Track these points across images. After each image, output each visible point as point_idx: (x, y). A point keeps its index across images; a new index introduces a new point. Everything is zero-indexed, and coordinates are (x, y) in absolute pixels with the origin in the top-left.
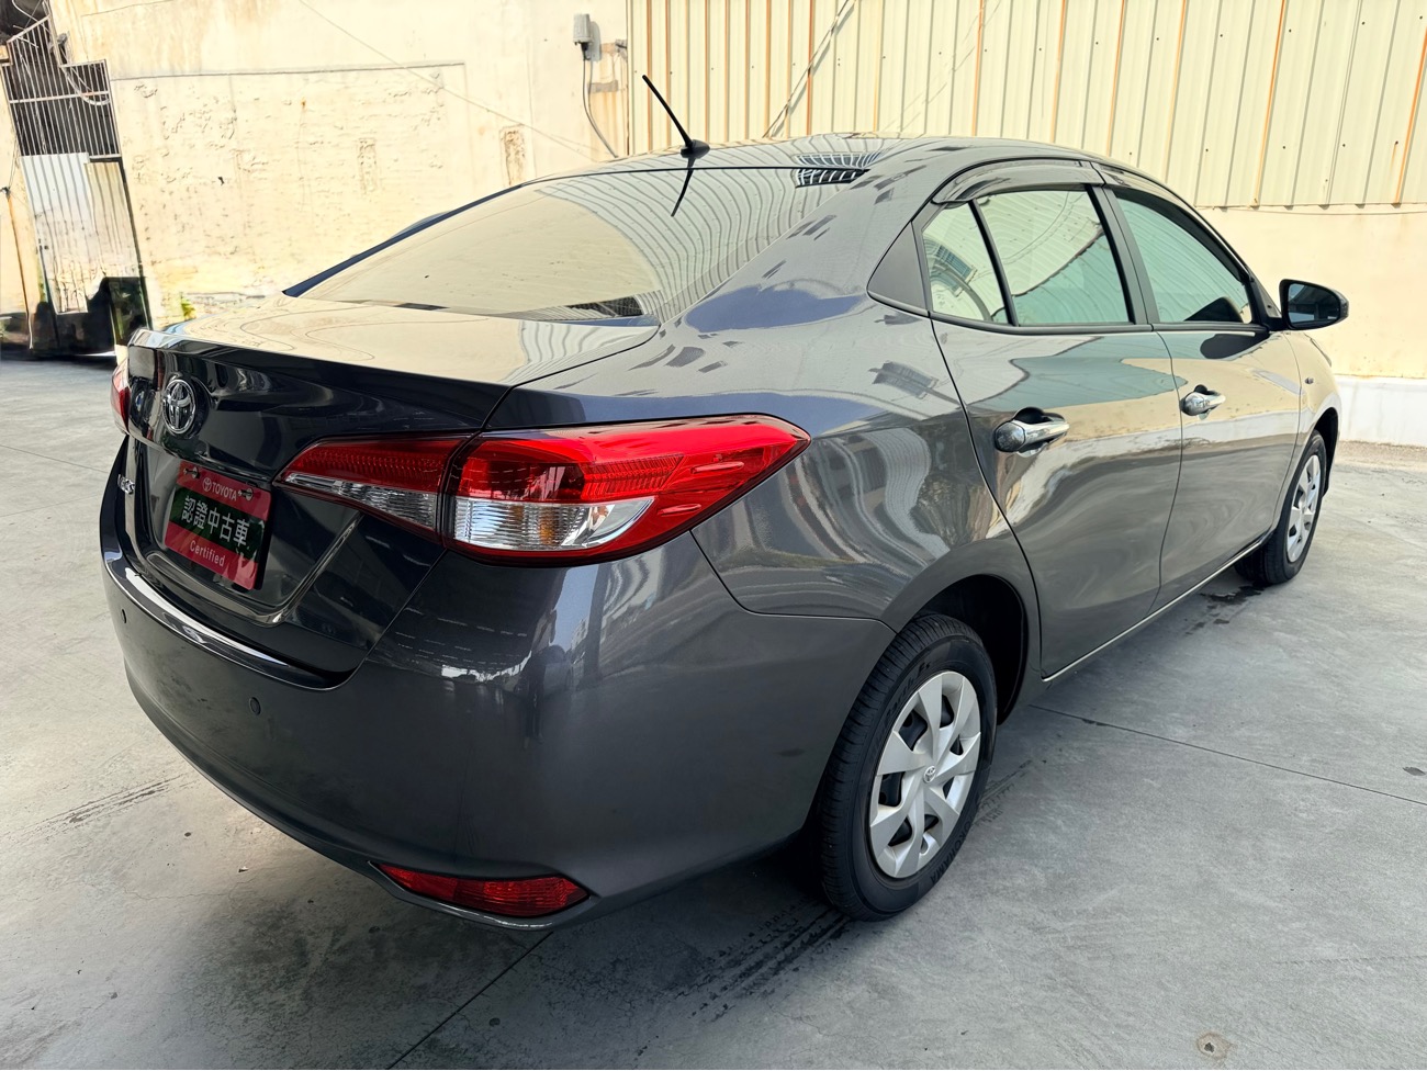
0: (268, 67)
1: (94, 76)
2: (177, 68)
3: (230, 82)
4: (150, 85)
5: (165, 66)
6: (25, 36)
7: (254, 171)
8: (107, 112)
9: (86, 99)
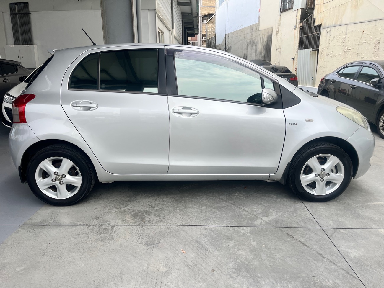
0: (357, 21)
1: (319, 28)
2: (336, 24)
3: (347, 26)
4: (329, 29)
5: (334, 24)
6: (306, 20)
7: (347, 52)
8: (319, 37)
9: (316, 34)
